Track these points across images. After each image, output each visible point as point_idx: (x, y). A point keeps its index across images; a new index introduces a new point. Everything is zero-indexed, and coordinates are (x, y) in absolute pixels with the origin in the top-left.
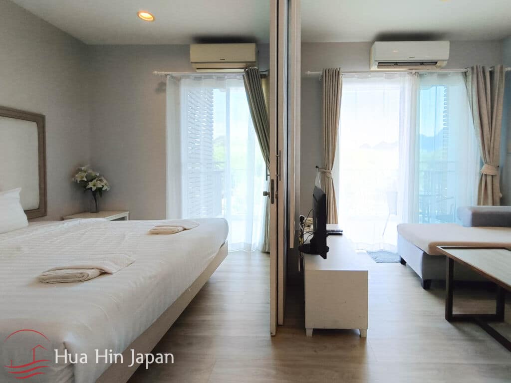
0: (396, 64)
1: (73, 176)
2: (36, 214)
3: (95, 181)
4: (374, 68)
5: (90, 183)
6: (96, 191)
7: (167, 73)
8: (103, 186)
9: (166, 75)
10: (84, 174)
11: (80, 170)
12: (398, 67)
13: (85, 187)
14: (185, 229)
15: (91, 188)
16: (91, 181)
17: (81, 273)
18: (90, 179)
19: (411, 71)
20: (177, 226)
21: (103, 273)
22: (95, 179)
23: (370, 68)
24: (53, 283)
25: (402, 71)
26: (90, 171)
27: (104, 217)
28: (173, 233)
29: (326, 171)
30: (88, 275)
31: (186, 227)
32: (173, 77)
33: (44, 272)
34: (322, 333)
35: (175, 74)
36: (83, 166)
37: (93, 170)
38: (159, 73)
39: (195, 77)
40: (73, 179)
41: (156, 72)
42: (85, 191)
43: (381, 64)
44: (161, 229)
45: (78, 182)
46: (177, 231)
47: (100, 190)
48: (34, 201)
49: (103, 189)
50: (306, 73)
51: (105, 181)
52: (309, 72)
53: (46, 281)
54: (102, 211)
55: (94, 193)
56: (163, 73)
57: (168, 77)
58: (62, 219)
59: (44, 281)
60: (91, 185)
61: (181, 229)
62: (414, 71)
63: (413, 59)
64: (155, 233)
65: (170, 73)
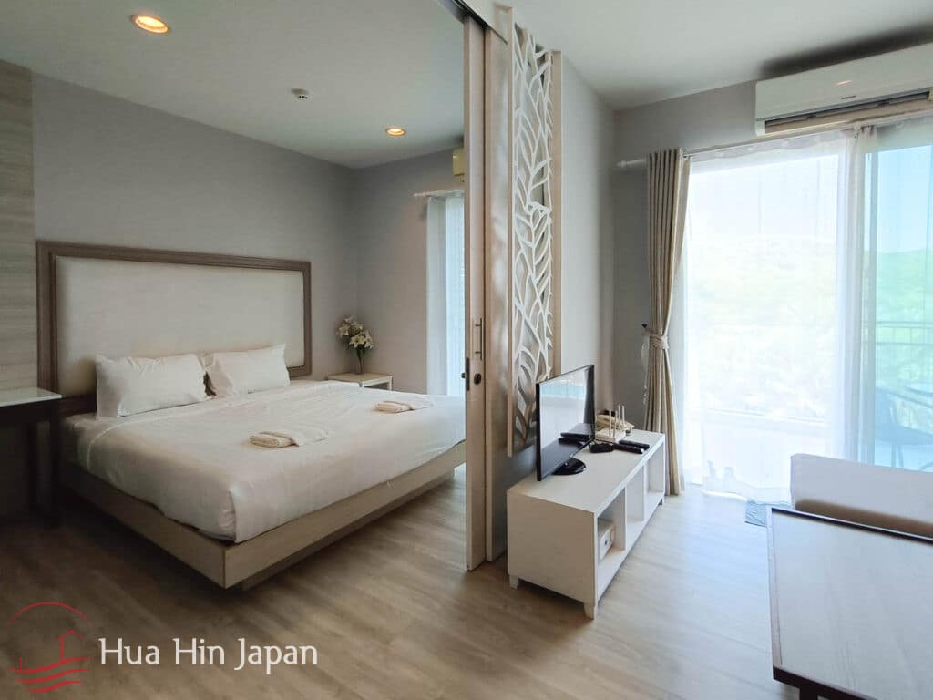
0: (811, 116)
1: (337, 330)
2: (299, 372)
3: (358, 336)
4: (761, 132)
5: (352, 338)
6: (358, 348)
7: (428, 194)
8: (366, 343)
9: (426, 197)
10: (348, 328)
11: (344, 323)
12: (814, 121)
13: (347, 343)
14: (411, 410)
15: (353, 344)
16: (354, 336)
18: (353, 333)
19: (850, 126)
21: (293, 444)
22: (358, 333)
23: (754, 133)
24: (257, 444)
25: (829, 129)
26: (353, 324)
28: (395, 412)
29: (654, 335)
30: (282, 443)
31: (413, 407)
32: (436, 198)
34: (533, 591)
35: (437, 193)
36: (347, 318)
37: (357, 323)
40: (337, 334)
41: (416, 195)
42: (347, 348)
43: (771, 123)
45: (341, 337)
47: (361, 347)
48: (298, 358)
49: (366, 347)
50: (619, 164)
51: (368, 337)
52: (623, 164)
54: (367, 372)
55: (356, 351)
56: (424, 194)
57: (430, 198)
58: (327, 379)
60: (353, 340)
62: (858, 125)
63: (853, 99)
64: (379, 409)
65: (432, 194)
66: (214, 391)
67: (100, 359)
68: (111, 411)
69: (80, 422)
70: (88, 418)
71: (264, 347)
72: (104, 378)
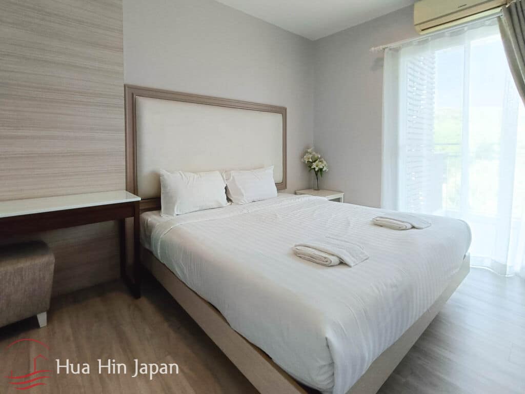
1: (302, 157)
2: (281, 186)
3: (317, 162)
5: (314, 164)
6: (318, 171)
7: (384, 46)
8: (323, 167)
9: (384, 49)
10: (310, 156)
11: (307, 152)
13: (310, 167)
14: (413, 227)
15: (314, 168)
16: (315, 161)
17: (325, 258)
18: (314, 160)
20: (403, 222)
21: (342, 263)
22: (317, 160)
24: (304, 259)
26: (314, 153)
27: (325, 196)
28: (401, 229)
30: (331, 261)
31: (416, 225)
32: (391, 49)
33: (296, 246)
35: (394, 45)
36: (308, 149)
37: (317, 153)
38: (376, 48)
39: (419, 42)
40: (302, 160)
41: (373, 49)
42: (310, 170)
44: (385, 221)
45: (306, 162)
46: (404, 227)
47: (321, 170)
48: (280, 179)
49: (324, 170)
51: (325, 162)
53: (299, 255)
54: (322, 189)
55: (316, 173)
56: (381, 47)
57: (386, 50)
58: (296, 193)
59: (298, 255)
60: (314, 165)
61: (409, 226)
64: (378, 224)
65: (389, 45)
66: (231, 199)
67: (163, 172)
68: (170, 212)
69: (150, 217)
70: (155, 215)
71: (260, 168)
72: (165, 187)
